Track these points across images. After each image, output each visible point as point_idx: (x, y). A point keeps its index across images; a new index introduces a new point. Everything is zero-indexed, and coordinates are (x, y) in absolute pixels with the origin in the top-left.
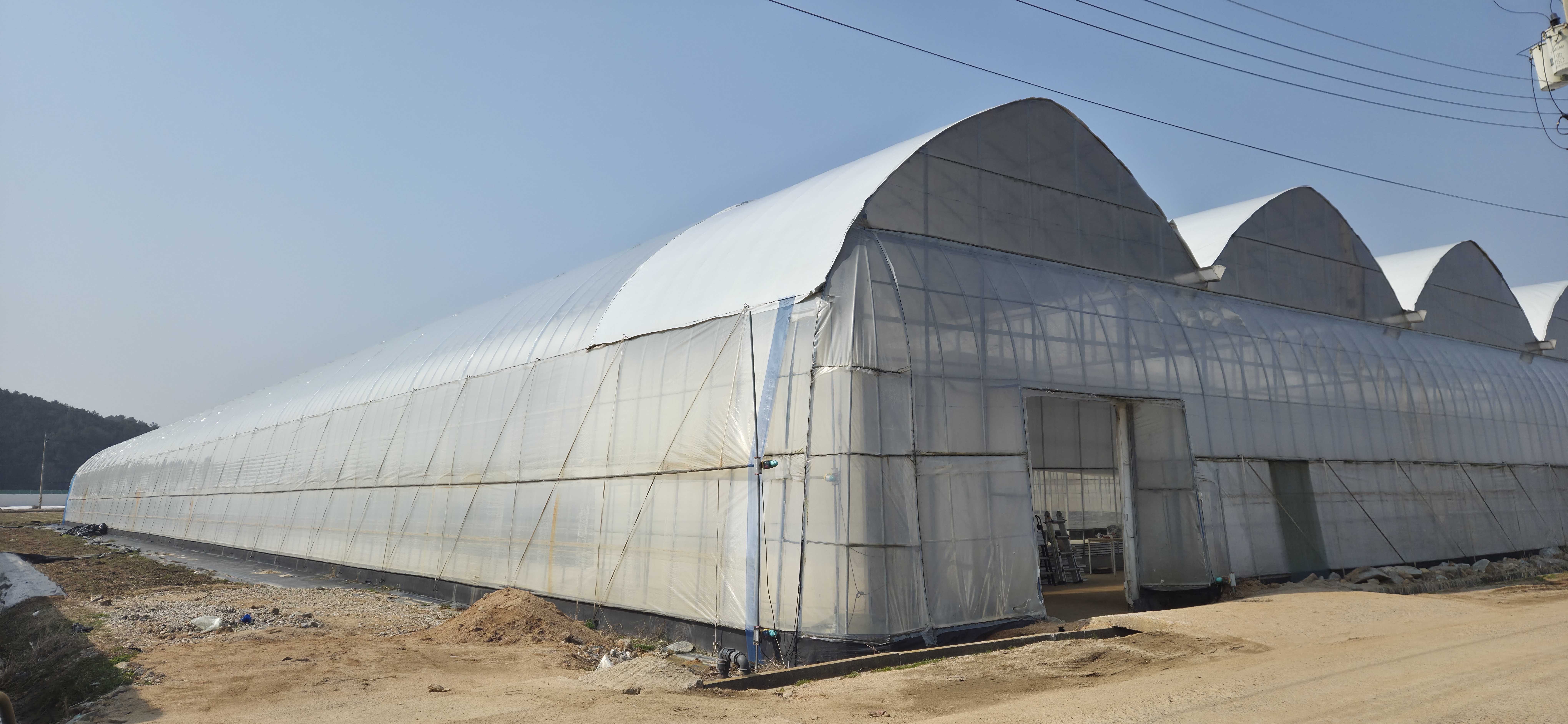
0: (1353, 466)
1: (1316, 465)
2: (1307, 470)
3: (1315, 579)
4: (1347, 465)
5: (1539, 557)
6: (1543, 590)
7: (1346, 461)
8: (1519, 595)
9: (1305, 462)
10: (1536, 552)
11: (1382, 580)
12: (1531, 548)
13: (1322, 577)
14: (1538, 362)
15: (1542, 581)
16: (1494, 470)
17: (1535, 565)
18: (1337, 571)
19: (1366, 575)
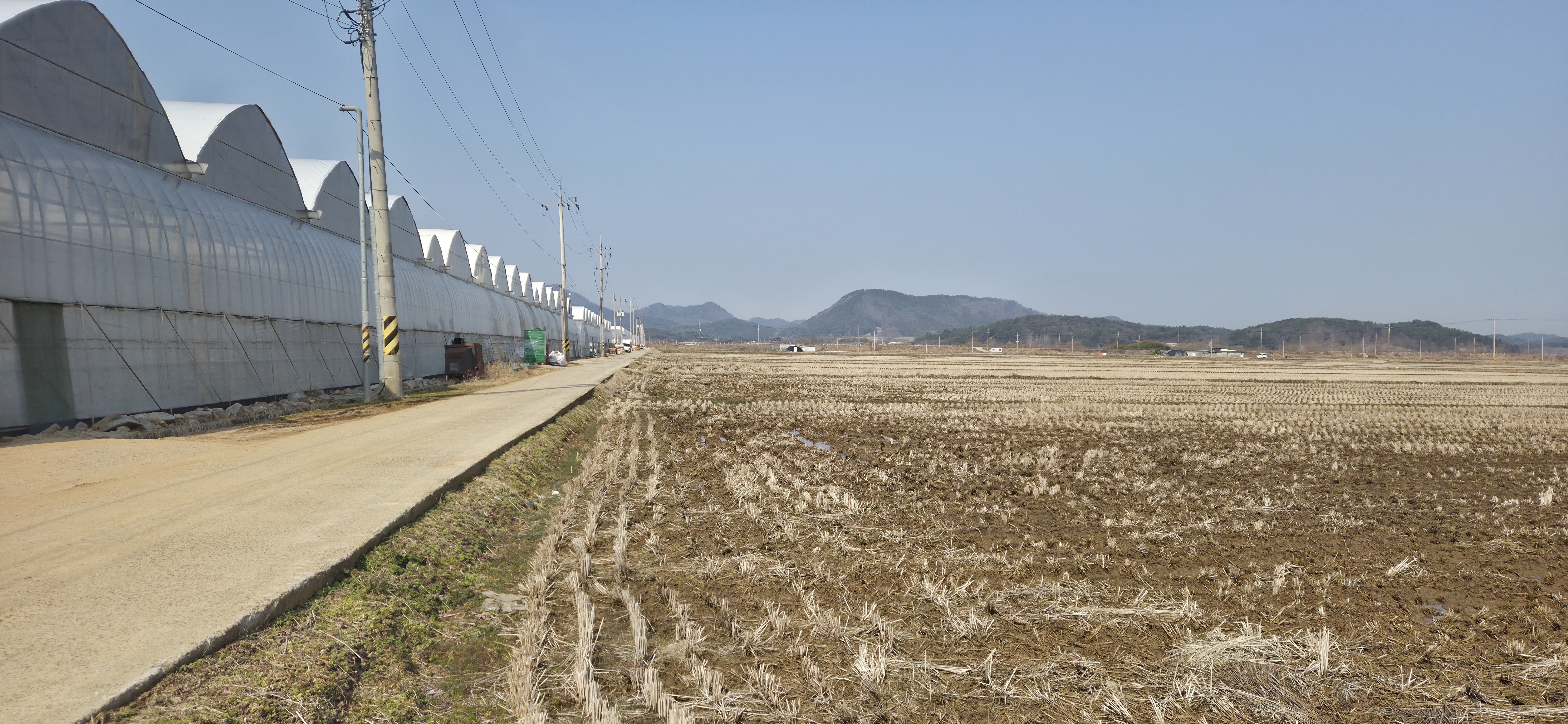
0: (116, 311)
1: (73, 309)
2: (61, 314)
3: (57, 430)
4: (108, 310)
5: (286, 401)
6: (280, 427)
7: (107, 307)
8: (260, 433)
9: (60, 305)
10: (285, 396)
11: (132, 427)
12: (282, 393)
13: (66, 428)
14: (305, 228)
15: (283, 420)
16: (256, 323)
17: (282, 408)
18: (84, 421)
19: (115, 423)
